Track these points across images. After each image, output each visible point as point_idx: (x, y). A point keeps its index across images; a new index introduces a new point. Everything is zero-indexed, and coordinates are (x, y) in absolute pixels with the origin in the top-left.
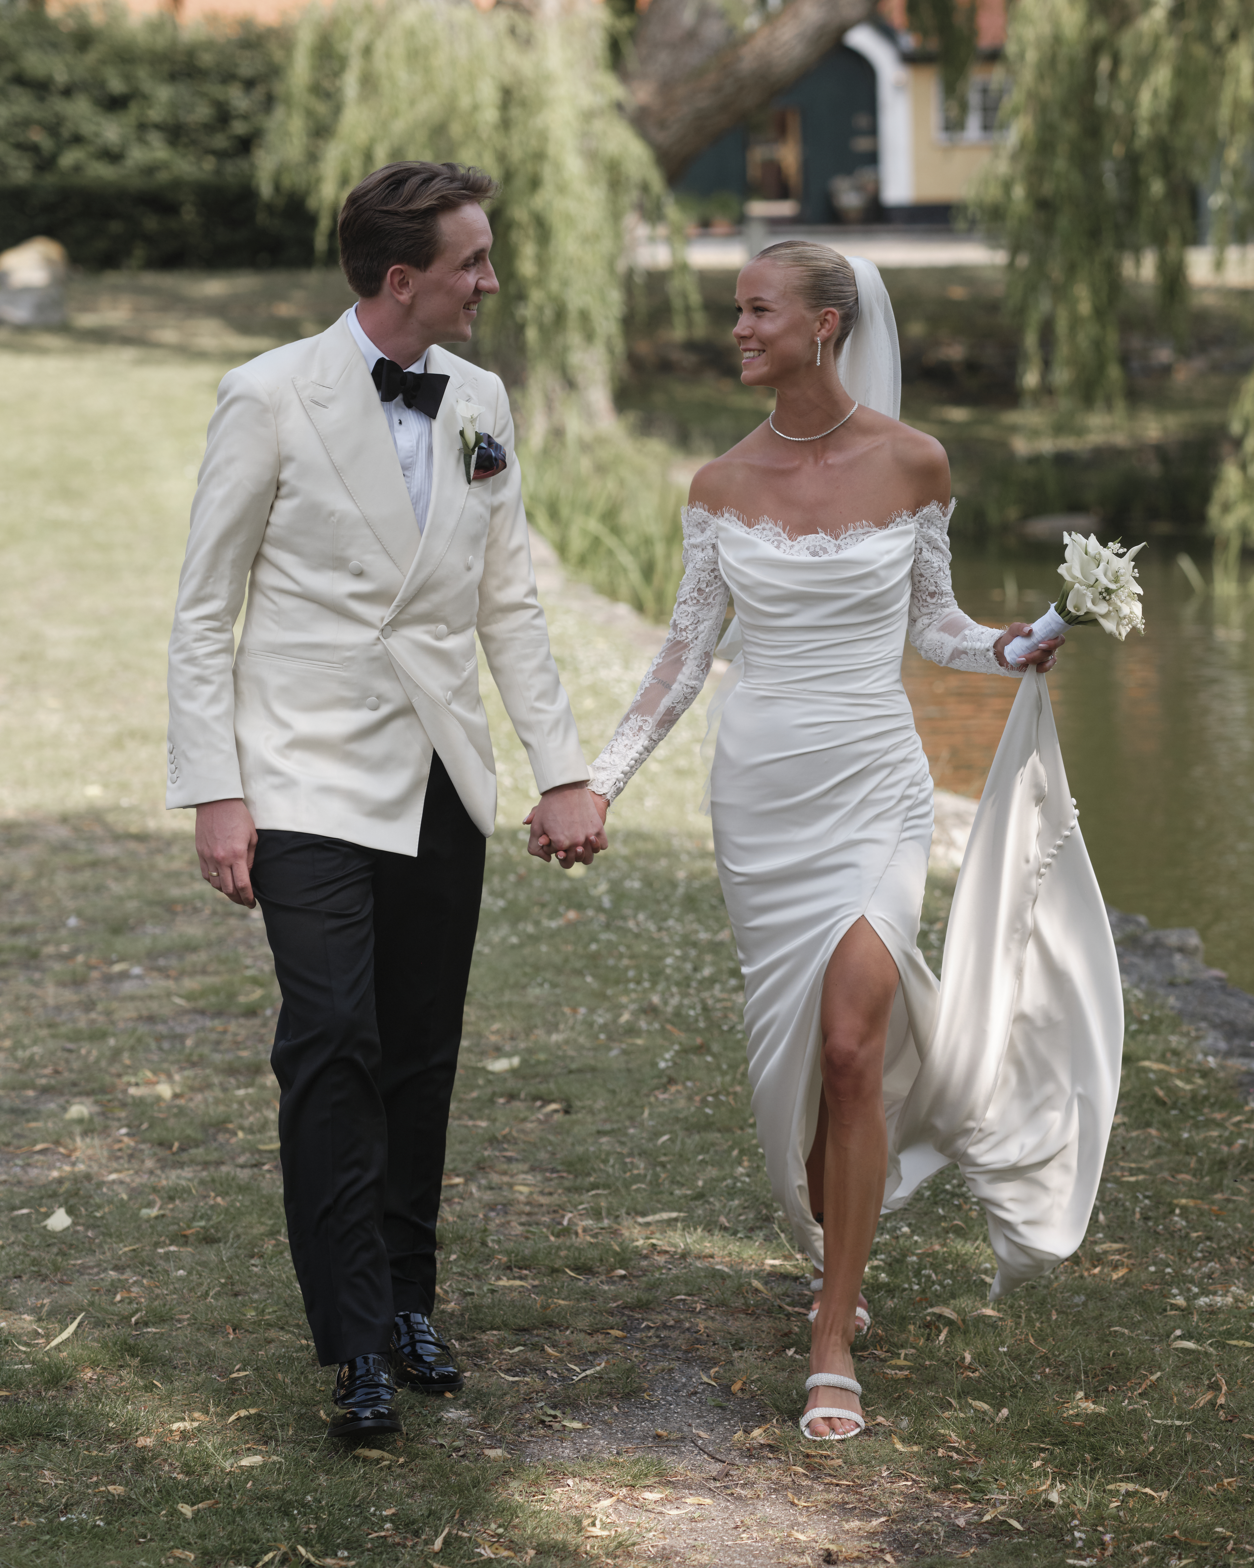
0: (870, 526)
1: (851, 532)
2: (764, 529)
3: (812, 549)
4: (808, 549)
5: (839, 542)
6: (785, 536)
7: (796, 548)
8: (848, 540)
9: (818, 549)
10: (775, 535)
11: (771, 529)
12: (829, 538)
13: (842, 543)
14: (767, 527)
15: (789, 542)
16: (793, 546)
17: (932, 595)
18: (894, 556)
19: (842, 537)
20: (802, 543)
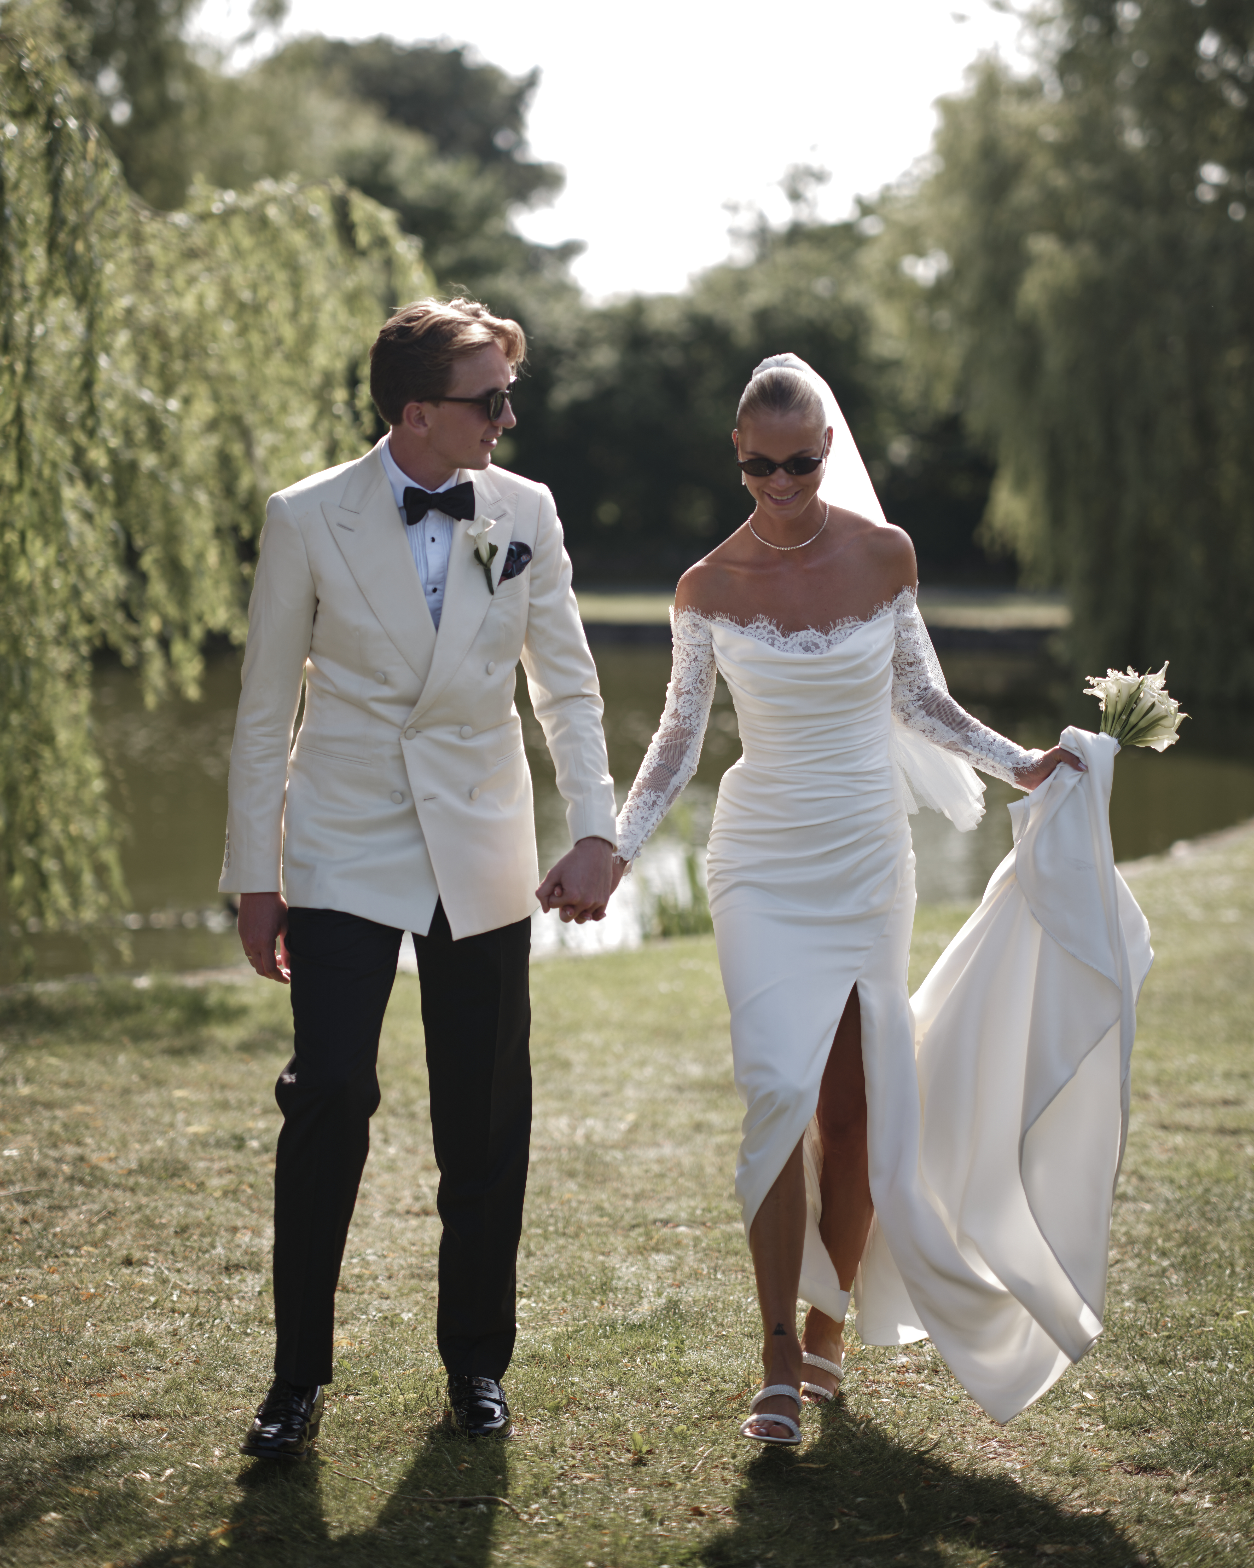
0: (856, 620)
1: (838, 627)
2: (758, 627)
3: (804, 645)
4: (801, 644)
5: (829, 637)
6: (779, 633)
7: (789, 645)
8: (837, 635)
9: (810, 644)
10: (768, 633)
11: (764, 627)
12: (819, 634)
13: (832, 638)
14: (761, 625)
15: (782, 639)
16: (786, 643)
17: (911, 664)
18: (880, 645)
19: (831, 632)
20: (795, 639)
